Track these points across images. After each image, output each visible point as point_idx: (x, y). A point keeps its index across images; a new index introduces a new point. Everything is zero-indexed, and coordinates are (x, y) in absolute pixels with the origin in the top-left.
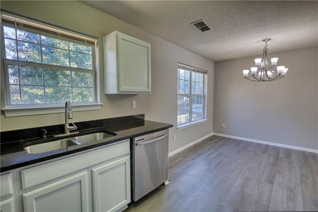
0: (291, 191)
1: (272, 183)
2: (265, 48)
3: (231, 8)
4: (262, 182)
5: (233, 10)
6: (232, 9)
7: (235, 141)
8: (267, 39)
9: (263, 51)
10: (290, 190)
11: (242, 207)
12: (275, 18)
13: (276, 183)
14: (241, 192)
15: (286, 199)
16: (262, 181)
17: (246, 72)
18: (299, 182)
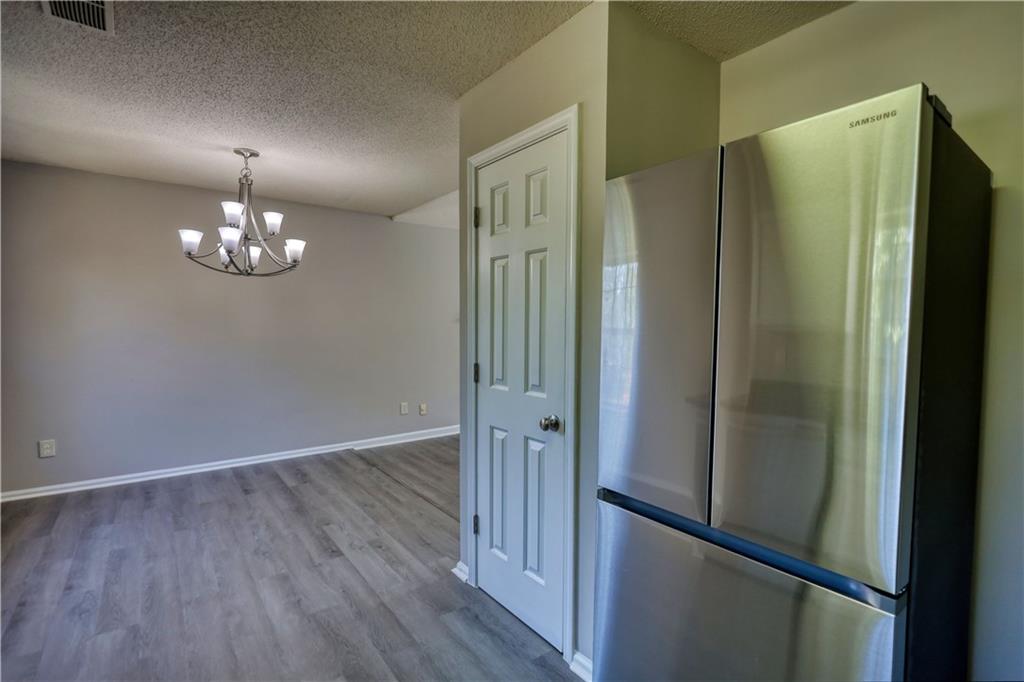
0: (380, 547)
1: (336, 552)
2: (245, 176)
3: (250, 20)
4: (320, 565)
5: (249, 27)
6: (251, 23)
7: (125, 492)
8: (248, 150)
9: (239, 185)
10: (377, 545)
11: (348, 652)
12: (315, 110)
13: (344, 549)
14: (310, 621)
15: (387, 566)
16: (317, 561)
17: (191, 237)
18: (371, 522)
